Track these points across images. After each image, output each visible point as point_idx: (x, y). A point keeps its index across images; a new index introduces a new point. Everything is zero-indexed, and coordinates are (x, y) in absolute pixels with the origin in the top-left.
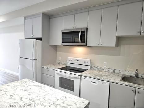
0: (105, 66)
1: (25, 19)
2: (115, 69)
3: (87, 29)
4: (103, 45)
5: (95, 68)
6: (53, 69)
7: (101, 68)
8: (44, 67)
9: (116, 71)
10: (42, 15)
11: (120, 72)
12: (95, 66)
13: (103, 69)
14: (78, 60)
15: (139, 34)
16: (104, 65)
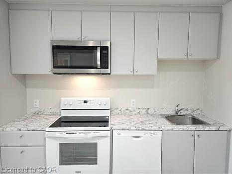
0: (133, 105)
2: (148, 109)
4: (138, 73)
5: (118, 111)
6: (40, 129)
7: (127, 110)
8: (8, 129)
9: (149, 111)
11: (155, 112)
12: (117, 109)
13: (130, 111)
14: (86, 102)
15: (186, 57)
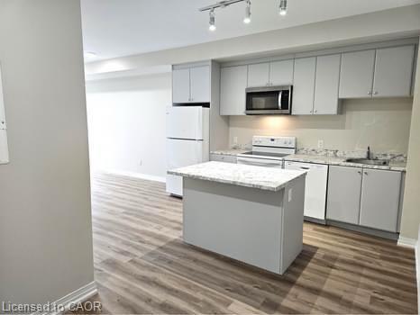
1: (173, 69)
2: (337, 151)
3: (292, 87)
4: (317, 113)
5: (303, 152)
6: (234, 154)
7: (313, 150)
9: (338, 154)
10: (210, 63)
11: (344, 154)
12: (303, 149)
13: (316, 152)
14: (273, 140)
16: (319, 145)
